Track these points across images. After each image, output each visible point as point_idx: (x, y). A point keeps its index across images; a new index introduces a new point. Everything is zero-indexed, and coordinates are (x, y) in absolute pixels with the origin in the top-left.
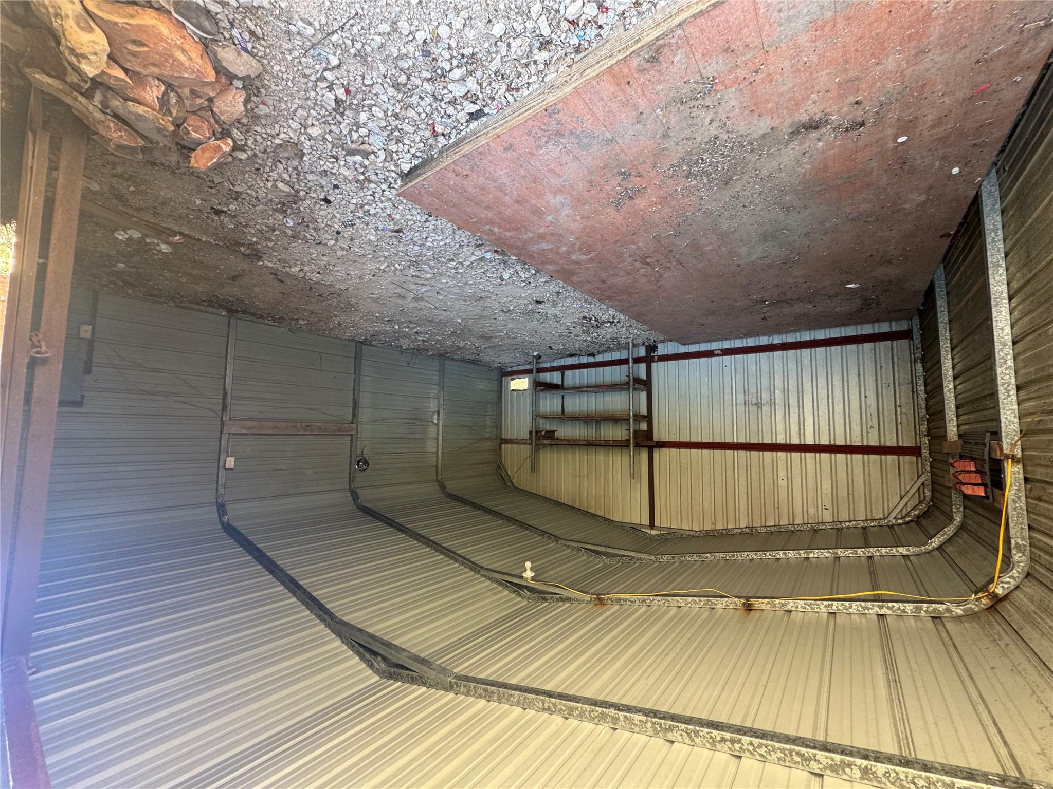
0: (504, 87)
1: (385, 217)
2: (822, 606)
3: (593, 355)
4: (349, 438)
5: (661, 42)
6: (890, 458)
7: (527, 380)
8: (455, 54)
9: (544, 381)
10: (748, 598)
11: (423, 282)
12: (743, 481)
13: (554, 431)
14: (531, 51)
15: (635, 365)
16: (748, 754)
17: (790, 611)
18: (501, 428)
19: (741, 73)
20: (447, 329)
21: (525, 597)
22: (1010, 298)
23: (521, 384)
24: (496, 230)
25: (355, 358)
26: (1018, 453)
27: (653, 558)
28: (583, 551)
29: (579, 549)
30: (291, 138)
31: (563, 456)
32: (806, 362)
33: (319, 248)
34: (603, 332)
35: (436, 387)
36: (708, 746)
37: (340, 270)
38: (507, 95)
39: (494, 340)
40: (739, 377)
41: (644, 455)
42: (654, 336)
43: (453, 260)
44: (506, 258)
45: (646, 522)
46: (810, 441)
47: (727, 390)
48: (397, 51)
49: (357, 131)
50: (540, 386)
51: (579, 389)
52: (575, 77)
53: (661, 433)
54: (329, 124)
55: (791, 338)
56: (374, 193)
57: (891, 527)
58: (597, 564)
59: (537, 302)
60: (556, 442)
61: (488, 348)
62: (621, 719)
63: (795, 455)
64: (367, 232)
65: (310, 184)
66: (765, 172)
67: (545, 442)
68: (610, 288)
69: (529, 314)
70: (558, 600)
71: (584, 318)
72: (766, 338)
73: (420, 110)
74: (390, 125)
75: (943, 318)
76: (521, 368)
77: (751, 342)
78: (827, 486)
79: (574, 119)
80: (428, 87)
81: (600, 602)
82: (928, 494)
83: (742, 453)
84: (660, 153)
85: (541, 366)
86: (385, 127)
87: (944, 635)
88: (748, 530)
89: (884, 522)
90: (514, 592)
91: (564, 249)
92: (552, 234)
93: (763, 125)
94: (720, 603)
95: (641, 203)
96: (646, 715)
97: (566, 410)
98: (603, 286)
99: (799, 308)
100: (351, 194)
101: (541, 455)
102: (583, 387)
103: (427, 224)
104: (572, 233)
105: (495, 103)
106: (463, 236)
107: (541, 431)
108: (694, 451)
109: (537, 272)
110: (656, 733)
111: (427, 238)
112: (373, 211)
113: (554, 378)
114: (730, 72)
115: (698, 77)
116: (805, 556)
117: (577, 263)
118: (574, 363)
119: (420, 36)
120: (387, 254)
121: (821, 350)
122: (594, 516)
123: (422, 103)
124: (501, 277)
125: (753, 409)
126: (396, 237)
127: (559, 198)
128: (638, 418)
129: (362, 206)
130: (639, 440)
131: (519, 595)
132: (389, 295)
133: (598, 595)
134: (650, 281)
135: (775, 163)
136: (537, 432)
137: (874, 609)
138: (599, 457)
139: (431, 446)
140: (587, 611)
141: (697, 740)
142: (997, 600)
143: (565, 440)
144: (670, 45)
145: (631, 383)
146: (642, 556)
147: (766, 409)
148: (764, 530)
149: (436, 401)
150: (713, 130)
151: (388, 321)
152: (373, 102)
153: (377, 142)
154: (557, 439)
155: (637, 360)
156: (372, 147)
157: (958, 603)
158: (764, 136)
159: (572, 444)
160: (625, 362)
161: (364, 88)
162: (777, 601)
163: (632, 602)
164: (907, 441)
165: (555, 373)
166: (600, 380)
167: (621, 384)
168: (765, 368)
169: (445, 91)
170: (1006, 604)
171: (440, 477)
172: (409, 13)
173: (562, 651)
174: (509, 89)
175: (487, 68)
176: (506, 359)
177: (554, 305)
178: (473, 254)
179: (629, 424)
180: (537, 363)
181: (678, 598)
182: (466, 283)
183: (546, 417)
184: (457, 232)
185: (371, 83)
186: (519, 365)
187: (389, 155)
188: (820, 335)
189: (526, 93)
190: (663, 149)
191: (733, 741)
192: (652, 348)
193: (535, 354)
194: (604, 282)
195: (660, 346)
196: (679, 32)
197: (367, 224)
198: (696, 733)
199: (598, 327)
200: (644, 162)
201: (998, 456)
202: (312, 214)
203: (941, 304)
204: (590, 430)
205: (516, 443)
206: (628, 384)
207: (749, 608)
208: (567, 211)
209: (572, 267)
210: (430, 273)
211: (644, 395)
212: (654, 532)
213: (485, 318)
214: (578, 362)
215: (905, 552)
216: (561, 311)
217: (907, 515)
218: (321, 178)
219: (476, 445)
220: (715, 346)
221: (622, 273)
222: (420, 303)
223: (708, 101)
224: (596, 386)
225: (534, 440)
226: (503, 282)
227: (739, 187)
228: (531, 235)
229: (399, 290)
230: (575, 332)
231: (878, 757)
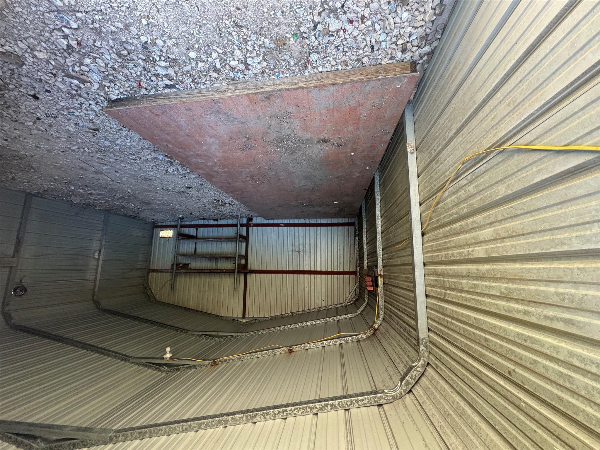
0: (191, 80)
1: (87, 120)
2: (320, 345)
3: (217, 220)
4: (8, 269)
5: (272, 93)
6: (347, 276)
7: (172, 231)
8: (164, 55)
9: (184, 233)
10: (290, 347)
11: (105, 163)
12: (290, 290)
13: (188, 264)
14: (209, 71)
15: (241, 228)
16: (289, 415)
17: (307, 349)
18: (150, 262)
19: (302, 115)
20: (118, 195)
21: (164, 371)
22: (381, 217)
23: (168, 233)
24: (171, 146)
25: (24, 205)
26: (382, 273)
27: (244, 334)
28: (203, 336)
29: (201, 336)
30: (15, 51)
31: (193, 279)
32: (318, 233)
33: (13, 124)
34: (225, 209)
35: (100, 232)
36: (273, 418)
37: (30, 142)
38: (191, 84)
39: (152, 205)
40: (291, 238)
41: (242, 278)
42: (252, 214)
43: (134, 155)
44: (173, 161)
45: (241, 315)
46: (318, 269)
47: (285, 245)
48: (125, 39)
49: (80, 67)
50: (181, 236)
51: (207, 239)
52: (230, 91)
53: (252, 265)
54: (56, 55)
55: (313, 221)
56: (82, 103)
57: (346, 306)
58: (212, 343)
59: (188, 187)
60: (189, 271)
61: (148, 209)
62: (230, 420)
63: (313, 276)
64: (67, 124)
65: (22, 83)
66: (307, 153)
67: (182, 271)
68: (232, 187)
69: (180, 193)
70: (187, 368)
71: (215, 200)
72: (303, 220)
73: (133, 71)
74: (107, 71)
75: (364, 220)
76: (169, 224)
77: (297, 221)
78: (324, 290)
79: (228, 109)
80: (142, 63)
81: (215, 364)
82: (358, 291)
83: (290, 275)
84: (265, 134)
85: (183, 223)
86: (103, 72)
87: (360, 347)
88: (291, 314)
89: (343, 305)
90: (156, 369)
91: (210, 164)
92: (205, 156)
93: (308, 135)
94: (278, 351)
95: (254, 152)
96: (243, 413)
97: (197, 251)
98: (229, 186)
99: (316, 209)
100: (61, 99)
101: (178, 279)
102: (210, 238)
103: (121, 131)
104: (216, 157)
105: (183, 85)
106: (145, 143)
107: (180, 264)
108: (268, 275)
109: (191, 171)
110: (248, 421)
111: (118, 139)
112: (77, 114)
113: (192, 231)
114: (297, 113)
115: (285, 111)
116: (314, 323)
117: (217, 172)
118: (204, 223)
119: (143, 39)
120: (80, 141)
121: (324, 228)
122: (210, 314)
123: (136, 69)
124: (167, 171)
125: (296, 253)
126: (92, 133)
127: (212, 140)
128: (240, 257)
129: (68, 108)
130: (240, 269)
131: (160, 370)
132: (73, 166)
133: (214, 360)
134: (254, 188)
135: (311, 150)
136: (177, 265)
137: (338, 341)
138: (216, 280)
139: (90, 275)
140: (207, 371)
141: (268, 417)
142: (375, 330)
143: (195, 269)
144: (275, 96)
145: (238, 238)
146: (239, 334)
147: (301, 254)
148: (298, 313)
149: (99, 242)
150: (289, 132)
151: (66, 183)
152: (98, 56)
153: (95, 77)
154: (190, 269)
155: (242, 225)
156: (90, 79)
157: (364, 334)
158: (308, 139)
159: (200, 272)
160: (235, 225)
161: (93, 47)
162: (303, 345)
163: (233, 360)
164: (352, 269)
165: (192, 229)
166: (220, 235)
167: (232, 238)
168: (302, 234)
169: (152, 69)
170: (377, 331)
171: (95, 297)
172: (139, 26)
173: (191, 397)
174: (193, 81)
175: (182, 68)
176: (159, 217)
177: (198, 190)
178: (150, 154)
179: (235, 260)
180: (181, 221)
181: (258, 353)
182: (140, 169)
183: (184, 255)
184: (142, 140)
185: (100, 46)
186: (168, 222)
187: (102, 87)
188: (324, 221)
189: (202, 87)
190: (268, 133)
191: (283, 412)
192: (250, 219)
193: (180, 216)
194: (230, 184)
195: (254, 219)
196: (279, 92)
197: (69, 120)
198: (267, 414)
199: (222, 205)
200: (258, 135)
201: (377, 275)
202: (16, 102)
203: (364, 214)
204: (212, 264)
205: (160, 272)
206: (236, 238)
207: (290, 351)
208: (215, 146)
209: (212, 173)
210: (112, 159)
211: (244, 244)
212: (244, 321)
213: (149, 191)
214: (207, 223)
215: (350, 317)
216: (202, 195)
217: (352, 301)
218: (35, 82)
219: (129, 273)
220: (281, 221)
221: (240, 181)
222: (99, 175)
223: (288, 121)
224: (217, 238)
225: (174, 270)
226: (168, 173)
227: (297, 155)
228: (192, 153)
229: (83, 165)
230: (208, 207)
231: (336, 398)
